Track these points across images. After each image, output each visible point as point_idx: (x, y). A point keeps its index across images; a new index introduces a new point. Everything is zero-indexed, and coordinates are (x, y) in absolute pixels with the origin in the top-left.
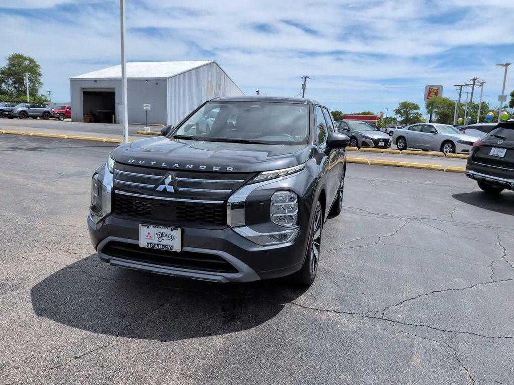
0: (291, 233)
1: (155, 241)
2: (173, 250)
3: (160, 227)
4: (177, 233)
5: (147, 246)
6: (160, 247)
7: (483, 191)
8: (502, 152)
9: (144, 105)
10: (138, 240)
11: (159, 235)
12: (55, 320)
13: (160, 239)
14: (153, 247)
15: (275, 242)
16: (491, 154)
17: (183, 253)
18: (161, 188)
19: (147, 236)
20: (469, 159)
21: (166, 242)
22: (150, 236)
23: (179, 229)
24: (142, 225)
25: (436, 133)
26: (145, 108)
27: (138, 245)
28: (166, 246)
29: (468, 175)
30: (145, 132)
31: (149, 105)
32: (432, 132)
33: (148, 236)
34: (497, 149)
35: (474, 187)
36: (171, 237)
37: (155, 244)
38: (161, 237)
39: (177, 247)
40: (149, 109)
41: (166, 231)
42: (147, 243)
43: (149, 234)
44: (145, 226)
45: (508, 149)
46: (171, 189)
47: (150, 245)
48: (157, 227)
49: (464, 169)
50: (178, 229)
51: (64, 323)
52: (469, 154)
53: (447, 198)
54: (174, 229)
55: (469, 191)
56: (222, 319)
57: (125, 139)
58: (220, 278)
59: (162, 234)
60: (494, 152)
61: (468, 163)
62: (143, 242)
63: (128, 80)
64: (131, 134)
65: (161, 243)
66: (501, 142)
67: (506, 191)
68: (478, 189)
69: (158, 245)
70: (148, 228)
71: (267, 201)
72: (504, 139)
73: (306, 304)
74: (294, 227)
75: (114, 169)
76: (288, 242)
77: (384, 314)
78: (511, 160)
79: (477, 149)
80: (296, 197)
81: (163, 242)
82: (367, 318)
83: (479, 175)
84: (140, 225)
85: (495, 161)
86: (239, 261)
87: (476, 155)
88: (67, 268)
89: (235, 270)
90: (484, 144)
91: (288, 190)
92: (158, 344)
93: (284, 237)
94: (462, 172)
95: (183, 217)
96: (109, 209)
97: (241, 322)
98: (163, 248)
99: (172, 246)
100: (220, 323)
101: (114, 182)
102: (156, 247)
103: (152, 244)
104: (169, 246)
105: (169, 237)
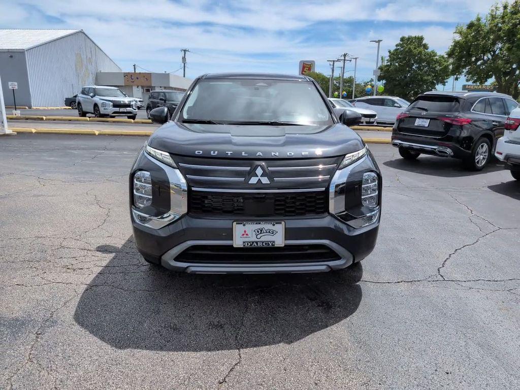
0: (377, 213)
1: (254, 239)
2: (276, 246)
3: (260, 223)
4: (280, 228)
5: (244, 246)
6: (260, 245)
7: (402, 158)
8: (426, 122)
9: (10, 83)
10: (233, 240)
12: (146, 348)
13: (259, 237)
14: (251, 245)
16: (416, 124)
17: (287, 247)
18: (254, 180)
19: (243, 235)
20: (394, 130)
21: (267, 238)
22: (247, 235)
23: (283, 223)
24: (237, 224)
26: (10, 87)
27: (232, 246)
28: (267, 243)
29: (395, 145)
30: (14, 116)
31: (16, 83)
33: (245, 234)
34: (422, 120)
35: (396, 155)
36: (273, 233)
37: (253, 242)
38: (261, 233)
39: (279, 240)
40: (16, 87)
41: (267, 226)
42: (244, 242)
43: (245, 232)
44: (241, 223)
45: (431, 119)
46: (265, 180)
47: (248, 244)
48: (256, 224)
49: (389, 139)
50: (281, 223)
51: (161, 349)
54: (276, 223)
56: (321, 308)
58: (324, 268)
59: (261, 231)
60: (418, 122)
62: (238, 242)
64: (10, 119)
65: (260, 240)
66: (424, 113)
67: (422, 156)
68: (399, 157)
69: (257, 243)
70: (244, 225)
71: (360, 183)
72: (426, 110)
73: (375, 280)
74: (378, 207)
75: (177, 163)
76: (375, 222)
77: (442, 276)
78: (434, 129)
79: (400, 120)
80: (376, 176)
81: (263, 239)
82: (434, 282)
83: (406, 144)
84: (235, 223)
85: (420, 131)
86: (340, 247)
87: (401, 126)
88: (91, 287)
89: (337, 257)
90: (407, 115)
91: (372, 171)
92: (287, 346)
93: (370, 218)
94: (387, 143)
95: (282, 209)
96: (184, 209)
97: (339, 307)
98: (263, 245)
99: (274, 242)
100: (322, 312)
101: (186, 178)
102: (254, 245)
103: (250, 242)
104: (271, 242)
105: (270, 233)
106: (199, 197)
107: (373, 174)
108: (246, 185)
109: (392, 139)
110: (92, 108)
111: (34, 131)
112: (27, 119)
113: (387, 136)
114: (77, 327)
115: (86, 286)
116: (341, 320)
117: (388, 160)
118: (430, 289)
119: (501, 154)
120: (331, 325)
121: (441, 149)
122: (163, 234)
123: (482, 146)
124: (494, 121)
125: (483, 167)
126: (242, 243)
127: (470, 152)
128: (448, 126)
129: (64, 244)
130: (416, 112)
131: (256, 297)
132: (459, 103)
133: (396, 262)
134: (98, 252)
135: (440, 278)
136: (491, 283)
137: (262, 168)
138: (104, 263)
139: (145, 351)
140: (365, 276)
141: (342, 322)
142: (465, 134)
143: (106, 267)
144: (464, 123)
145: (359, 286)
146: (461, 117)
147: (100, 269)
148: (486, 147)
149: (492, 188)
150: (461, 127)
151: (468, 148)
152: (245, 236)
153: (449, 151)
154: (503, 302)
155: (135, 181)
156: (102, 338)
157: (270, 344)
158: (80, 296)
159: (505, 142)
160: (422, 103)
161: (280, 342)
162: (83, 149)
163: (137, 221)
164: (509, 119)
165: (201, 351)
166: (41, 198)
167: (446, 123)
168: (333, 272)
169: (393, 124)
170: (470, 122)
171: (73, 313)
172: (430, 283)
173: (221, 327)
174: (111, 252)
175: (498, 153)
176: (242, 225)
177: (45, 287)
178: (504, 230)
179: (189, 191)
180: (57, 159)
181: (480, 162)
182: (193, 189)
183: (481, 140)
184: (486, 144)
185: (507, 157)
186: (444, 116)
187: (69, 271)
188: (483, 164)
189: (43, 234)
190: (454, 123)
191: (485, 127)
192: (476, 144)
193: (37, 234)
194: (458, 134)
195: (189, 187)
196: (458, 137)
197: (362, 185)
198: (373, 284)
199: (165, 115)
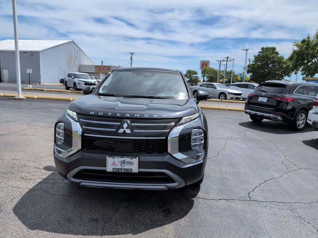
0: (202, 154)
1: (119, 167)
2: (133, 172)
3: (123, 157)
4: (135, 161)
5: (113, 171)
6: (123, 171)
7: (252, 121)
8: (265, 99)
9: (28, 70)
10: (106, 167)
11: (122, 163)
12: (47, 231)
13: (122, 166)
14: (117, 171)
15: (195, 161)
16: (259, 100)
17: (140, 173)
18: (121, 131)
19: (113, 164)
20: (246, 103)
21: (127, 167)
22: (115, 164)
23: (137, 158)
24: (109, 157)
25: (215, 88)
26: (28, 72)
27: (106, 170)
28: (127, 170)
29: (246, 112)
30: (28, 88)
31: (31, 70)
32: (213, 88)
33: (114, 163)
34: (262, 98)
35: (248, 119)
36: (131, 164)
37: (119, 169)
38: (124, 163)
39: (135, 168)
40: (31, 72)
41: (128, 159)
43: (114, 162)
44: (112, 157)
45: (268, 97)
46: (128, 131)
47: (115, 170)
48: (121, 157)
49: (243, 109)
50: (136, 158)
51: (56, 232)
52: (245, 101)
53: (237, 126)
54: (133, 158)
55: (246, 121)
56: (163, 213)
57: (19, 94)
58: (163, 187)
59: (124, 162)
60: (260, 99)
61: (245, 106)
62: (109, 168)
63: (20, 52)
65: (124, 167)
66: (264, 94)
67: (264, 120)
68: (250, 120)
69: (121, 169)
70: (113, 158)
71: (189, 135)
72: (265, 92)
73: (205, 197)
74: (203, 151)
75: (79, 118)
76: (201, 160)
77: (250, 197)
78: (270, 103)
79: (250, 98)
80: (203, 132)
81: (125, 167)
82: (243, 201)
83: (253, 112)
84: (108, 157)
85: (262, 104)
86: (175, 175)
87: (250, 101)
88: (31, 190)
89: (173, 181)
90: (254, 95)
91: (199, 128)
92: (133, 236)
93: (198, 157)
94: (242, 111)
95: (139, 149)
96: (80, 147)
97: (175, 213)
98: (125, 171)
99: (132, 169)
100: (163, 216)
101: (82, 128)
102: (120, 171)
104: (130, 169)
105: (129, 163)
106: (88, 140)
107: (201, 130)
108: (116, 133)
109: (245, 109)
110: (73, 85)
111: (36, 97)
112: (35, 90)
113: (242, 107)
114: (12, 215)
115: (28, 190)
116: (173, 221)
117: (242, 122)
118: (238, 206)
119: (310, 121)
120: (165, 225)
121: (275, 116)
122: (66, 161)
123: (301, 116)
124: (309, 100)
125: (303, 129)
126: (112, 169)
127: (293, 119)
128: (279, 102)
129: (27, 164)
130: (259, 93)
132: (286, 88)
133: (223, 186)
134: (44, 170)
135: (249, 199)
136: (281, 204)
137: (127, 123)
138: (45, 177)
139: (45, 232)
140: (200, 194)
141: (174, 223)
142: (289, 107)
143: (45, 179)
144: (289, 101)
145: (193, 201)
146: (287, 97)
147: (41, 180)
148: (304, 116)
149: (304, 142)
150: (287, 103)
151: (292, 116)
153: (279, 118)
154: (284, 217)
155: (57, 129)
156: (24, 223)
157: (122, 234)
158: (22, 196)
159: (313, 113)
160: (264, 88)
161: (129, 233)
162: (61, 109)
163: (56, 153)
164: (315, 99)
165: (78, 234)
166: (25, 137)
167: (277, 100)
168: (170, 190)
169: (246, 99)
170: (293, 100)
171: (13, 206)
172: (240, 202)
173: (97, 221)
174: (51, 170)
175: (309, 120)
176: (112, 158)
177: (5, 189)
178: (303, 170)
179: (83, 136)
180: (43, 114)
181: (300, 126)
182: (85, 134)
183: (300, 112)
184: (304, 114)
185: (314, 123)
186: (276, 96)
187: (23, 180)
188: (302, 127)
189: (17, 158)
190: (282, 100)
191: (303, 103)
192: (297, 113)
193: (13, 157)
194: (285, 107)
195: (83, 133)
196: (285, 109)
197: (191, 136)
198: (203, 200)
199: (91, 90)
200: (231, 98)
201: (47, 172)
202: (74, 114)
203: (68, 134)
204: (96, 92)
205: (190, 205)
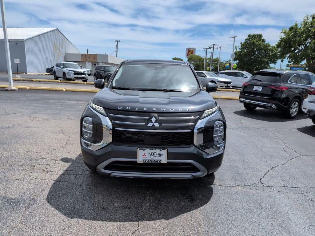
0: (222, 145)
1: (149, 158)
2: (162, 163)
3: (153, 150)
4: (164, 153)
5: (143, 162)
6: (153, 162)
7: (246, 109)
8: (260, 88)
9: (15, 60)
10: (137, 158)
11: (152, 154)
13: (152, 157)
15: (217, 152)
16: (254, 89)
17: (168, 164)
18: (150, 125)
19: (143, 156)
20: (240, 92)
21: (156, 158)
22: (145, 156)
23: (166, 150)
24: (140, 149)
25: (205, 76)
26: (15, 62)
27: (137, 162)
28: (157, 161)
29: (241, 101)
30: (17, 79)
31: (19, 60)
32: (203, 76)
33: (144, 155)
34: (257, 87)
35: (242, 107)
36: (160, 155)
37: (149, 160)
38: (153, 155)
39: (164, 159)
40: (19, 62)
41: (157, 151)
43: (144, 154)
44: (142, 149)
45: (263, 86)
46: (157, 125)
47: (146, 161)
48: (151, 150)
49: (238, 97)
50: (165, 150)
51: (94, 220)
52: (240, 89)
53: (232, 114)
54: (162, 150)
55: (240, 110)
56: (187, 200)
57: (11, 85)
58: (189, 176)
59: (154, 154)
60: (256, 88)
61: (240, 95)
62: (140, 160)
64: (14, 80)
65: (154, 159)
66: (259, 83)
67: (258, 108)
68: (244, 109)
69: (151, 161)
70: (144, 150)
71: (213, 127)
72: (260, 81)
73: (222, 184)
74: (223, 142)
75: (107, 113)
76: (222, 150)
77: (262, 184)
78: (265, 92)
79: (245, 86)
82: (257, 187)
83: (248, 101)
84: (138, 149)
85: (257, 93)
86: (200, 165)
87: (245, 90)
88: (57, 182)
89: (198, 170)
90: (249, 84)
91: (220, 120)
92: (166, 221)
93: (219, 148)
94: (237, 100)
95: (166, 142)
96: (110, 140)
97: (199, 200)
99: (161, 160)
100: (188, 202)
101: (112, 122)
102: (149, 162)
103: (147, 160)
104: (159, 160)
105: (158, 155)
106: (119, 133)
107: (221, 122)
108: (145, 127)
109: (240, 98)
110: (62, 75)
111: (28, 88)
112: (24, 80)
113: (236, 95)
114: (47, 205)
115: (54, 181)
116: (199, 207)
117: (237, 110)
118: (253, 191)
119: (305, 109)
120: (193, 210)
121: (269, 105)
122: (97, 154)
123: (295, 104)
124: (302, 89)
125: (295, 116)
126: (142, 160)
127: (287, 107)
128: (274, 91)
129: (43, 156)
130: (254, 82)
131: (151, 192)
132: (281, 77)
133: (235, 174)
134: (62, 162)
135: (261, 185)
136: (292, 188)
137: (155, 117)
138: (65, 168)
139: (85, 220)
140: (216, 181)
141: (200, 208)
142: (284, 96)
143: (65, 170)
144: (283, 90)
145: (211, 188)
146: (281, 86)
147: (63, 172)
148: (297, 104)
149: (299, 129)
150: (282, 92)
151: (286, 104)
152: (144, 156)
153: (274, 106)
154: (298, 201)
155: (84, 123)
156: (61, 212)
157: (156, 219)
158: (50, 187)
159: (308, 102)
160: (258, 77)
161: (162, 219)
162: (56, 100)
163: (84, 146)
164: (311, 88)
165: (116, 221)
166: (30, 129)
167: (272, 89)
168: (196, 179)
169: (241, 87)
170: (288, 89)
171: (46, 197)
172: (254, 187)
173: (129, 208)
174: (69, 162)
175: (303, 108)
176: (143, 150)
177: (31, 181)
178: (304, 156)
179: (113, 130)
180: (40, 105)
181: (293, 113)
182: (116, 128)
183: (294, 100)
184: (297, 103)
185: (309, 111)
186: (271, 85)
187: (44, 172)
188: (295, 114)
189: (31, 150)
190: (277, 89)
191: (297, 92)
192: (291, 101)
193: (27, 150)
194: (279, 96)
195: (113, 127)
196: (280, 98)
198: (220, 186)
199: (103, 83)
200: (221, 86)
201: (65, 163)
202: (101, 109)
203: (98, 128)
204: (109, 86)
205: (210, 192)
